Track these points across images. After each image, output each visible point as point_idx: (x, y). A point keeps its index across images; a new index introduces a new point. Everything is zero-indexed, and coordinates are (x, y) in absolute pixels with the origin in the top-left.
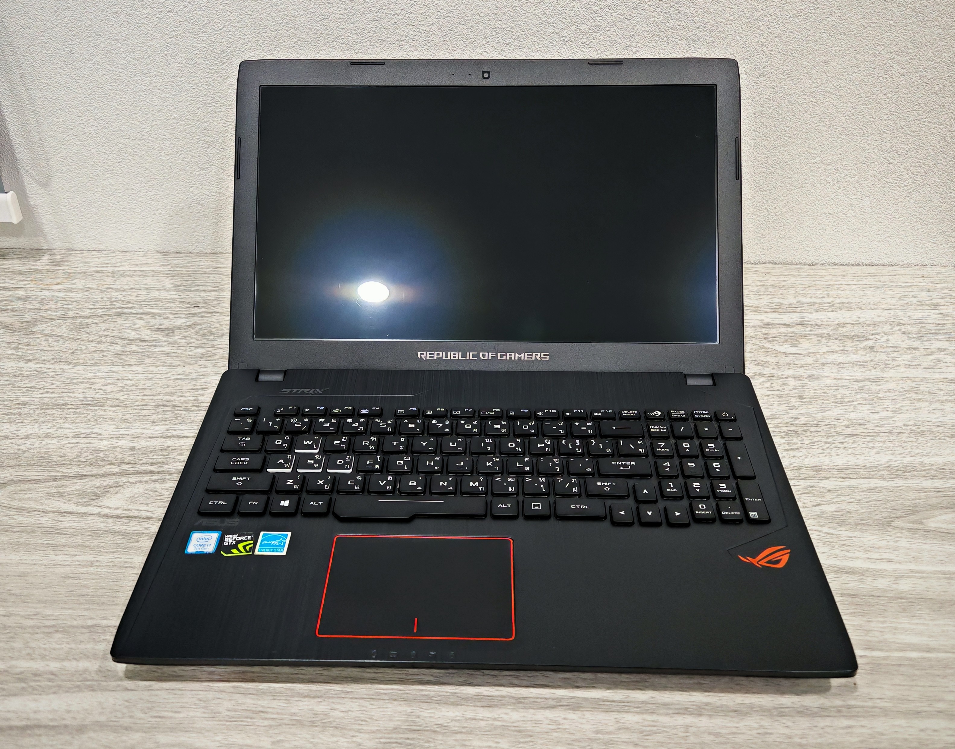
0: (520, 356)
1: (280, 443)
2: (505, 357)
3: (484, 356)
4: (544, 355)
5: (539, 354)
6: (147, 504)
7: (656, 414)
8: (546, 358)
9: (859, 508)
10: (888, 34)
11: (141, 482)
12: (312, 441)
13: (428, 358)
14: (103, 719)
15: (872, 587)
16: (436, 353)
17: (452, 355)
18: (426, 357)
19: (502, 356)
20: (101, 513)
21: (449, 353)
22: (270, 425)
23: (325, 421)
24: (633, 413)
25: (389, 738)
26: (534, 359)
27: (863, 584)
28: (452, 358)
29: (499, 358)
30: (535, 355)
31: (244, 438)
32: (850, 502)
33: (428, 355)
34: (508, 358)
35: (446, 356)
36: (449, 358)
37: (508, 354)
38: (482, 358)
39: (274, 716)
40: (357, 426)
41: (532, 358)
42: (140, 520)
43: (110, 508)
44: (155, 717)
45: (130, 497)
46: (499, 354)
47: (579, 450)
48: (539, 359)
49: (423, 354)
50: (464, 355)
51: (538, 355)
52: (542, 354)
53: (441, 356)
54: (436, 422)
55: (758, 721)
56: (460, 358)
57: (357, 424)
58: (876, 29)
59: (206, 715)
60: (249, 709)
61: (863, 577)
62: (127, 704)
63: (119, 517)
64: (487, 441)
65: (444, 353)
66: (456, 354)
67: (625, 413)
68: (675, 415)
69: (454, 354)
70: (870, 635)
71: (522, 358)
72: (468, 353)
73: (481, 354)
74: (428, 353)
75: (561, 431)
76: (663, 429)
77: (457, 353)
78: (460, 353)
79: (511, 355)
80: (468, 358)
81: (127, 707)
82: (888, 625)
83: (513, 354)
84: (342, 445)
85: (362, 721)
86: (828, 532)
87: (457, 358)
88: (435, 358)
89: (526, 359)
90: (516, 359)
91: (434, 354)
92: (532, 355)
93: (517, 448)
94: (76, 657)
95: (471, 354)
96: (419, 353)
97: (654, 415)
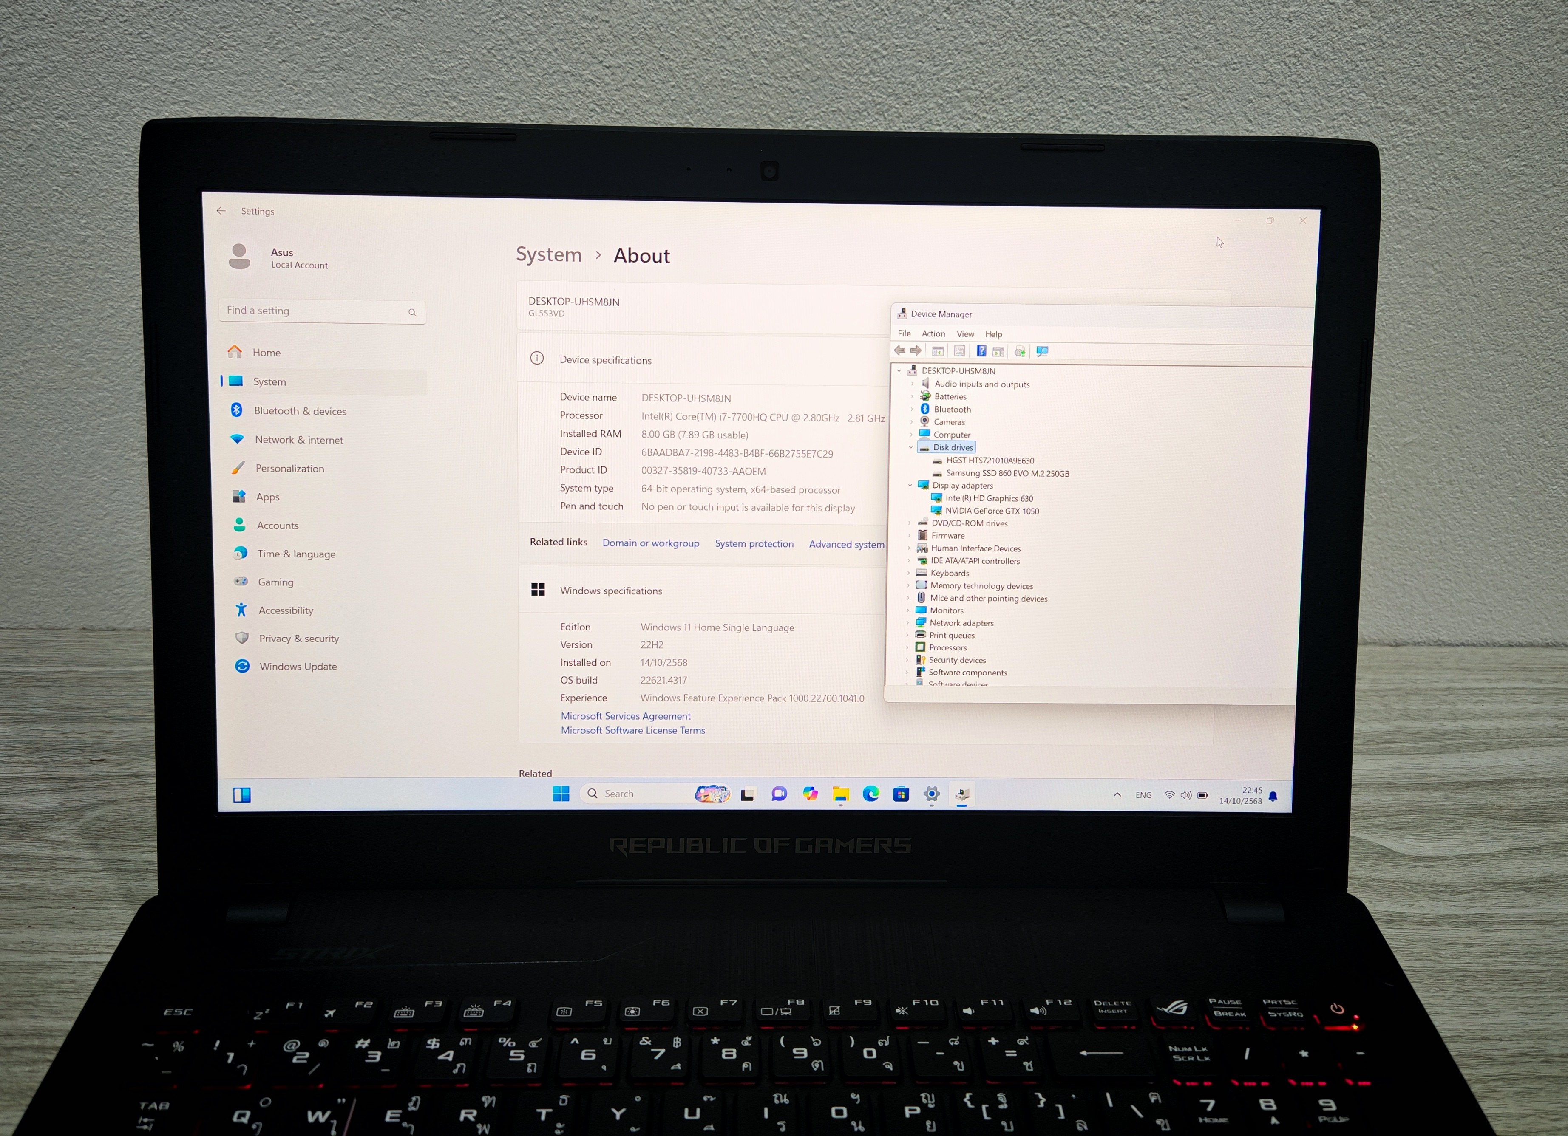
0: (845, 845)
1: (245, 1120)
2: (810, 847)
3: (763, 845)
4: (901, 842)
5: (889, 840)
7: (1177, 1010)
8: (904, 849)
10: (1556, 190)
12: (328, 1113)
13: (632, 851)
16: (651, 840)
17: (690, 845)
18: (627, 850)
19: (804, 846)
21: (682, 840)
22: (230, 1061)
23: (371, 1047)
24: (1121, 1006)
26: (876, 850)
28: (689, 851)
29: (798, 850)
30: (881, 842)
31: (154, 1105)
33: (633, 845)
34: (818, 851)
35: (676, 846)
36: (682, 850)
37: (818, 840)
38: (759, 851)
40: (450, 1059)
41: (872, 849)
46: (798, 841)
47: (1008, 1125)
48: (889, 851)
49: (621, 843)
50: (717, 845)
51: (886, 842)
52: (897, 840)
53: (662, 846)
54: (649, 1043)
56: (708, 851)
57: (452, 1053)
58: (1533, 179)
64: (776, 1102)
65: (670, 840)
66: (697, 842)
67: (1102, 1007)
68: (1222, 1011)
69: (693, 842)
71: (851, 851)
72: (725, 840)
73: (756, 841)
74: (632, 840)
75: (956, 1063)
76: (1202, 1055)
77: (700, 840)
78: (708, 840)
79: (826, 842)
80: (725, 851)
83: (830, 840)
84: (405, 1124)
87: (701, 851)
88: (650, 851)
89: (858, 851)
90: (838, 851)
91: (646, 842)
92: (873, 842)
93: (854, 1123)
95: (733, 841)
96: (612, 841)
97: (1171, 1011)
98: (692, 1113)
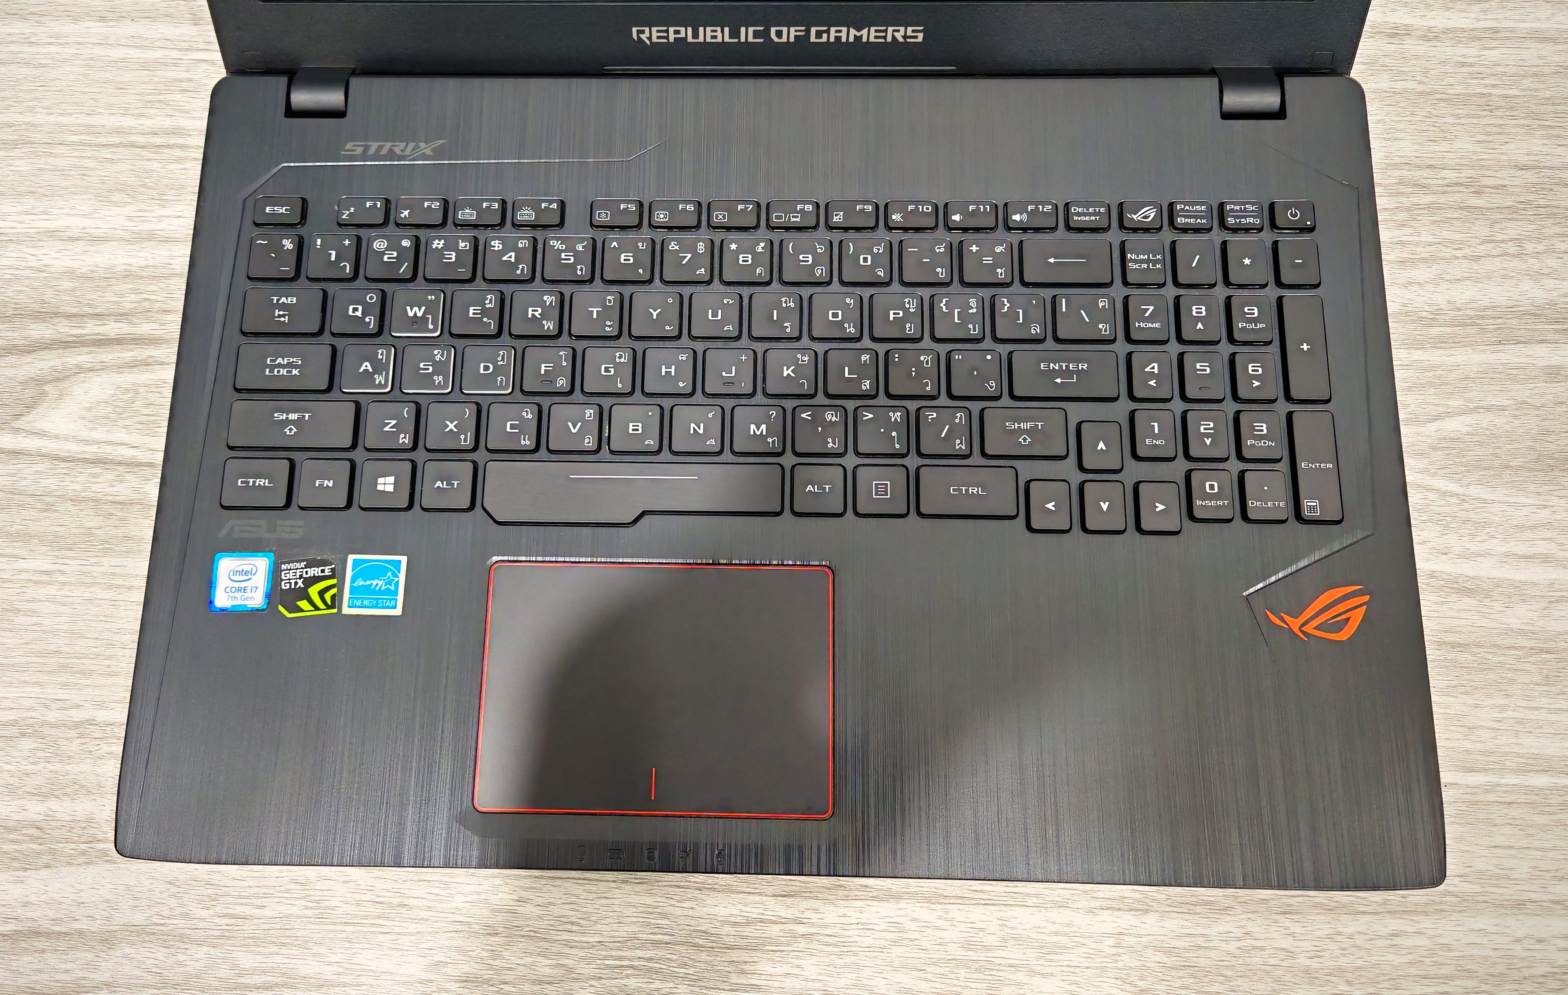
0: (858, 34)
1: (359, 314)
2: (825, 36)
3: (779, 34)
4: (913, 31)
5: (902, 29)
6: (126, 427)
7: (1146, 217)
8: (916, 37)
9: (1517, 422)
11: (104, 367)
12: (423, 308)
13: (654, 39)
14: (139, 919)
15: (1498, 626)
16: (671, 29)
17: (709, 34)
18: (650, 38)
19: (819, 34)
20: (43, 451)
21: (701, 29)
22: (333, 258)
23: (446, 247)
24: (1095, 214)
25: (620, 958)
26: (889, 39)
27: (1485, 617)
28: (709, 40)
29: (813, 39)
30: (894, 31)
31: (283, 300)
32: (1502, 409)
33: (655, 35)
34: (832, 39)
35: (695, 35)
36: (701, 39)
37: (833, 29)
38: (776, 39)
39: (424, 914)
40: (513, 260)
41: (885, 37)
42: (121, 468)
43: (57, 437)
44: (225, 916)
45: (89, 409)
46: (813, 30)
47: (975, 330)
48: (901, 40)
49: (643, 32)
50: (735, 34)
51: (898, 31)
52: (910, 29)
53: (683, 35)
54: (677, 248)
55: (1243, 923)
56: (727, 39)
57: (513, 254)
59: (308, 913)
60: (379, 900)
61: (1487, 602)
62: (174, 889)
63: (79, 460)
64: (784, 305)
65: (690, 29)
66: (716, 31)
67: (1079, 214)
68: (1185, 217)
69: (712, 31)
70: (1474, 738)
71: (864, 39)
72: (743, 29)
73: (773, 30)
74: (654, 29)
75: (939, 270)
76: (1155, 262)
77: (719, 29)
78: (727, 30)
79: (840, 31)
80: (743, 39)
81: (174, 895)
82: (1510, 713)
83: (845, 29)
84: (485, 320)
85: (572, 923)
86: (1444, 488)
87: (719, 39)
88: (671, 40)
89: (872, 39)
90: (851, 39)
91: (667, 31)
92: (886, 31)
93: (846, 325)
94: (68, 790)
95: (751, 30)
96: (634, 30)
97: (1139, 218)
98: (715, 315)
